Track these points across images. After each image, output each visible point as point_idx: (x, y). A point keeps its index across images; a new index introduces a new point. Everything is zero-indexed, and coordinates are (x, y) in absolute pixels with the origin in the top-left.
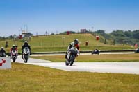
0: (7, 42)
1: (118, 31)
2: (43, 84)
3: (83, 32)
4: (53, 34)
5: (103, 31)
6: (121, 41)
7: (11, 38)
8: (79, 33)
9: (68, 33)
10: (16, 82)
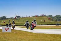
0: (9, 20)
1: (58, 15)
2: (25, 39)
3: (43, 16)
4: (29, 17)
5: (51, 16)
6: (59, 20)
7: (11, 18)
8: (41, 16)
9: (36, 16)
10: (13, 38)
